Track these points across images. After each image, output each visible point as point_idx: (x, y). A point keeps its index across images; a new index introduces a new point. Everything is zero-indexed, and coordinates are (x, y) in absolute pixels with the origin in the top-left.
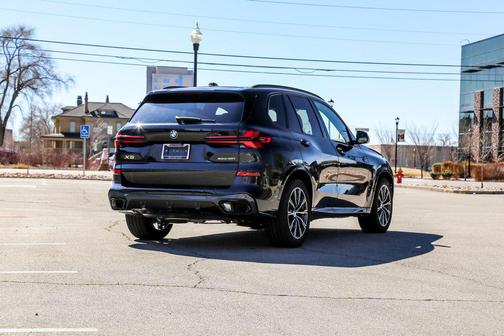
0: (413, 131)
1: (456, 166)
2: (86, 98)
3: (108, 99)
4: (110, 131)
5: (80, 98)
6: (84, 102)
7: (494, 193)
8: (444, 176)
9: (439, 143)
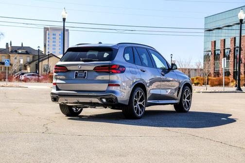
0: (179, 61)
1: (201, 79)
2: (11, 44)
3: (22, 44)
4: (22, 62)
5: (7, 44)
6: (9, 46)
7: (210, 92)
8: (195, 84)
9: (196, 67)
